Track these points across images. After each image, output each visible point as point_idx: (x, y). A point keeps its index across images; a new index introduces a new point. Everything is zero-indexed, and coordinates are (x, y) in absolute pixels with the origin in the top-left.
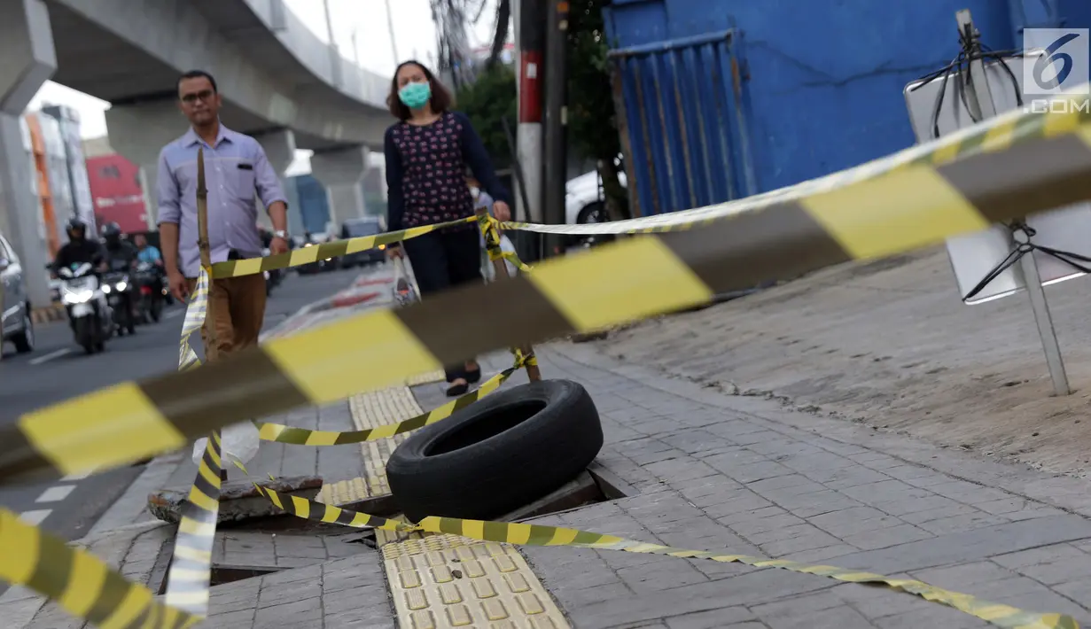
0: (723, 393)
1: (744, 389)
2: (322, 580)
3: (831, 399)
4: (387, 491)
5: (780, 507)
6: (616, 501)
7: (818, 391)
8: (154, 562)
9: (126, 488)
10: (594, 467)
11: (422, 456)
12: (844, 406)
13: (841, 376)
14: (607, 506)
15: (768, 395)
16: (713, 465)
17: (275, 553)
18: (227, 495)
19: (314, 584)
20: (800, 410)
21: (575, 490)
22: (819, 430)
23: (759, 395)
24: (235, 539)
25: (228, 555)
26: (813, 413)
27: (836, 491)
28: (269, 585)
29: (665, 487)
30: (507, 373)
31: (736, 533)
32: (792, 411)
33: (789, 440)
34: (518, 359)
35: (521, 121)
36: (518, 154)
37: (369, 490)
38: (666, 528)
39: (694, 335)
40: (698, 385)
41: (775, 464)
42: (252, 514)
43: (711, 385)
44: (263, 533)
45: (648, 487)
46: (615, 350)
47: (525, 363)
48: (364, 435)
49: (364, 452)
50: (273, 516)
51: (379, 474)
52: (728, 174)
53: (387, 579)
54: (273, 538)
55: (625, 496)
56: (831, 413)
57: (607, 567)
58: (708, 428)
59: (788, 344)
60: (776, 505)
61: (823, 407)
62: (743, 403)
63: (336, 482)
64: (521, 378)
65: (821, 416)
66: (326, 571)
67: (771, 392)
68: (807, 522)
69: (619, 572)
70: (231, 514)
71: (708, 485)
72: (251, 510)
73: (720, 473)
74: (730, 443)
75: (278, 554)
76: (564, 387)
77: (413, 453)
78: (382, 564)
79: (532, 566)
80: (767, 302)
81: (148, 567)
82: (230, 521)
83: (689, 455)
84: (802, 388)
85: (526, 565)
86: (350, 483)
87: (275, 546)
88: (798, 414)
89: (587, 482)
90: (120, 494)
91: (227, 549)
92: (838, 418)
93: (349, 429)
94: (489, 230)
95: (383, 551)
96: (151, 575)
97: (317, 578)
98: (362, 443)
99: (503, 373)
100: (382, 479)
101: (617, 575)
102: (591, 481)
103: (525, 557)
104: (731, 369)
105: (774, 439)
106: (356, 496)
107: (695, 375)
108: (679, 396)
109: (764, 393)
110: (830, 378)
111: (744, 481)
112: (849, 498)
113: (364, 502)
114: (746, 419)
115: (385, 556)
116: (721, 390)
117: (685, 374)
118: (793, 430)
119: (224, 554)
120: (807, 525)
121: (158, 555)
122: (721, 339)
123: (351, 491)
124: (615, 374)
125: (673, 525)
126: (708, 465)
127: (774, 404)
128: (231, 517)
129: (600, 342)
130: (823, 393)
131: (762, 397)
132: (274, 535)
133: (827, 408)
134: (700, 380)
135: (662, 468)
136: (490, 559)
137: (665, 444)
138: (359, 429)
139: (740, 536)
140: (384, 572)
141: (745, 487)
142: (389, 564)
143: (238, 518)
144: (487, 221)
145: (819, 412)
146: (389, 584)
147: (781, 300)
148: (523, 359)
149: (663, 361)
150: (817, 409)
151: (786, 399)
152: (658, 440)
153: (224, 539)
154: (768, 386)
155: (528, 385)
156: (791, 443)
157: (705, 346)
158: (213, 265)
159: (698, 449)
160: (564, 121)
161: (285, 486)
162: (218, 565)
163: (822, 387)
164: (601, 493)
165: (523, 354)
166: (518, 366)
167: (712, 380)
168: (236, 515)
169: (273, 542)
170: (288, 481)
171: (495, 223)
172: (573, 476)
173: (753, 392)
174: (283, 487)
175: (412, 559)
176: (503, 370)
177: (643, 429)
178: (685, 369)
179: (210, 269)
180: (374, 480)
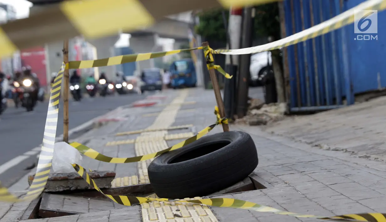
0: (322, 149)
1: (333, 147)
2: (110, 216)
3: (377, 153)
4: (148, 182)
5: (345, 195)
6: (261, 190)
7: (370, 149)
8: (28, 206)
9: (20, 179)
10: (253, 175)
11: (166, 164)
12: (383, 156)
13: (383, 143)
14: (257, 192)
15: (345, 151)
16: (312, 177)
17: (89, 207)
18: (68, 177)
19: (106, 217)
20: (360, 157)
21: (243, 186)
22: (368, 165)
23: (340, 151)
24: (69, 199)
25: (65, 206)
26: (366, 158)
27: (374, 190)
28: (82, 217)
29: (287, 185)
30: (212, 127)
31: (320, 205)
32: (356, 157)
33: (353, 168)
34: (218, 119)
35: (232, 14)
36: (229, 31)
37: (139, 181)
38: (285, 202)
39: (310, 124)
40: (309, 146)
41: (344, 178)
42: (79, 188)
43: (316, 146)
44: (84, 198)
45: (279, 184)
46: (270, 130)
47: (222, 122)
48: (139, 158)
49: (139, 166)
50: (89, 189)
51: (145, 175)
52: (334, 47)
53: (142, 217)
54: (88, 200)
55: (266, 188)
56: (375, 159)
57: (253, 216)
58: (312, 163)
59: (357, 129)
60: (343, 195)
61: (372, 156)
62: (331, 154)
63: (123, 177)
64: (219, 129)
65: (370, 160)
66: (112, 212)
67: (346, 149)
68: (357, 202)
69: (259, 219)
70: (69, 187)
71: (309, 185)
72: (79, 186)
73: (316, 180)
74: (322, 169)
75: (90, 208)
76: (240, 134)
77: (162, 162)
78: (140, 211)
79: (215, 215)
80: (349, 112)
81: (25, 208)
82: (68, 190)
83: (301, 172)
84: (363, 148)
85: (212, 214)
86: (130, 178)
87: (89, 204)
88: (359, 158)
89: (248, 182)
90: (17, 181)
91: (65, 203)
92: (378, 161)
93: (132, 156)
94: (208, 54)
95: (142, 205)
96: (25, 212)
97: (107, 215)
98: (139, 162)
99: (210, 126)
100: (146, 177)
101: (257, 220)
102: (250, 182)
103: (213, 211)
104: (327, 139)
105: (345, 168)
106: (132, 183)
107: (309, 141)
108: (300, 150)
109: (343, 150)
110: (377, 144)
111: (327, 184)
112: (380, 193)
113: (136, 186)
114: (332, 159)
115: (142, 208)
116: (321, 148)
117: (303, 141)
118: (355, 165)
119: (63, 205)
120: (358, 204)
121: (30, 204)
122: (324, 126)
123: (130, 181)
124: (268, 139)
125: (289, 201)
126: (310, 177)
127: (347, 154)
128: (68, 189)
129: (263, 126)
130: (372, 150)
131: (342, 152)
132: (89, 199)
133: (373, 157)
134: (311, 143)
135: (287, 178)
136: (195, 210)
137: (290, 168)
138: (138, 155)
139: (322, 207)
140: (141, 214)
141: (328, 187)
142: (144, 211)
143: (72, 189)
144: (208, 49)
145: (369, 158)
146: (142, 219)
147: (356, 111)
148: (221, 120)
149: (293, 135)
150: (369, 157)
151: (353, 152)
152: (286, 166)
153: (64, 199)
154: (345, 147)
155: (222, 133)
156: (354, 170)
157: (315, 129)
158: (69, 62)
159: (306, 170)
160: (253, 15)
161: (97, 175)
162: (59, 210)
163: (373, 148)
164: (255, 186)
165: (221, 117)
166: (218, 123)
167: (317, 144)
168: (71, 188)
169: (88, 202)
170: (98, 173)
171: (211, 51)
172: (242, 179)
173: (337, 149)
174: (95, 175)
175: (155, 209)
176: (211, 125)
177: (279, 162)
178: (304, 138)
179: (67, 64)
180: (142, 177)
